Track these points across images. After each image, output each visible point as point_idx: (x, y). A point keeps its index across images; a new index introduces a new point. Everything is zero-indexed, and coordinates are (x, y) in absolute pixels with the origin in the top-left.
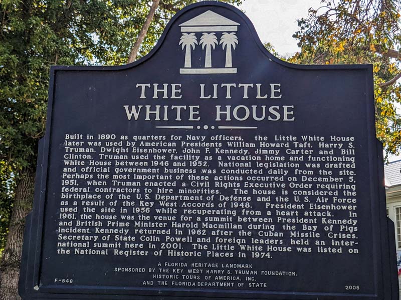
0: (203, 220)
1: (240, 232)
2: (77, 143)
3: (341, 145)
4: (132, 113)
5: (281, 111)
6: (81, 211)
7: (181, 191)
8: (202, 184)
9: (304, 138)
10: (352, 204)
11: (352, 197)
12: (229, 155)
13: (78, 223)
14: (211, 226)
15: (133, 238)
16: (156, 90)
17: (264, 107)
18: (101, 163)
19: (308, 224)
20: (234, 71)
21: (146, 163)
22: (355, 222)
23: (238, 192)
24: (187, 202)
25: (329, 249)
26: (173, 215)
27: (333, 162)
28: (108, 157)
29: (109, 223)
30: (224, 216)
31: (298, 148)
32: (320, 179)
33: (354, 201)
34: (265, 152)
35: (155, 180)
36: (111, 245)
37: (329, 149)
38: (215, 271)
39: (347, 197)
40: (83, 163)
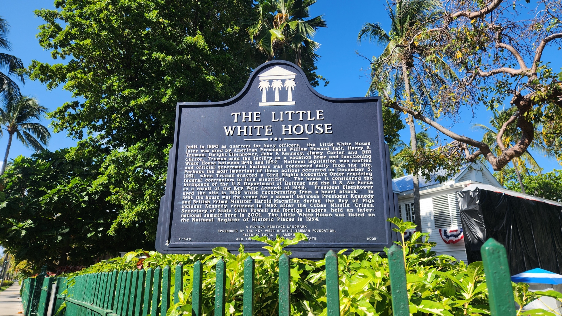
0: (274, 198)
1: (298, 205)
2: (194, 151)
3: (362, 148)
4: (229, 131)
5: (323, 127)
6: (196, 194)
7: (260, 179)
8: (274, 175)
9: (338, 144)
10: (370, 185)
11: (370, 180)
12: (291, 156)
13: (194, 201)
14: (280, 202)
15: (230, 211)
16: (244, 117)
17: (312, 125)
18: (209, 163)
19: (342, 198)
20: (294, 103)
21: (238, 162)
22: (372, 196)
23: (297, 179)
24: (264, 186)
25: (356, 214)
26: (255, 195)
27: (357, 159)
28: (213, 159)
29: (214, 201)
30: (288, 194)
31: (335, 150)
32: (349, 170)
33: (371, 183)
34: (314, 153)
35: (244, 173)
36: (216, 215)
37: (354, 150)
38: (283, 230)
39: (366, 181)
40: (197, 163)
